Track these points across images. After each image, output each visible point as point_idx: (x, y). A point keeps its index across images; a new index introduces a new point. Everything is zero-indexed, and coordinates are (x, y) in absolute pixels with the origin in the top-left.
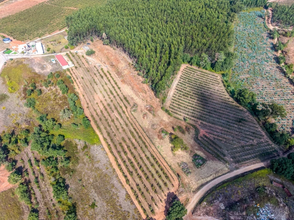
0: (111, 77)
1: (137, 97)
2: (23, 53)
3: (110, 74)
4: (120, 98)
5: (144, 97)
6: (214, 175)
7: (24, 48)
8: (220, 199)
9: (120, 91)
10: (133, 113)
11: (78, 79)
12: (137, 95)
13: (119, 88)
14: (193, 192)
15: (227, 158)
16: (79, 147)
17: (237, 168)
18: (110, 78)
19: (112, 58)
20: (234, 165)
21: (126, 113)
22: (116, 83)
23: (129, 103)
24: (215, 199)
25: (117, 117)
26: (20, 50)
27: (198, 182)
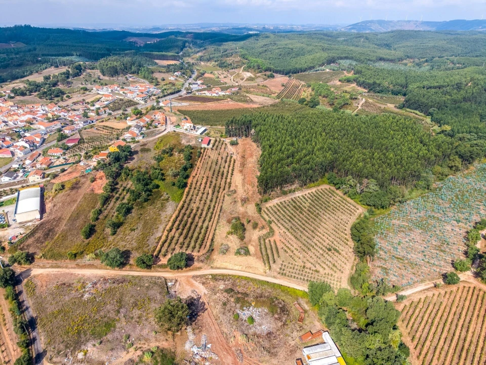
0: (234, 165)
1: (241, 187)
2: (186, 130)
3: (234, 162)
4: (226, 181)
5: (248, 189)
6: (244, 268)
7: (189, 127)
8: (226, 282)
9: (231, 177)
10: (226, 195)
11: (205, 156)
12: (243, 185)
13: (232, 174)
14: (212, 267)
15: (274, 266)
16: (162, 197)
17: (274, 277)
18: (232, 165)
19: (249, 152)
20: (276, 274)
21: (220, 194)
22: (233, 170)
23: (229, 188)
24: (223, 280)
25: (209, 192)
26: (185, 127)
27: (224, 263)
